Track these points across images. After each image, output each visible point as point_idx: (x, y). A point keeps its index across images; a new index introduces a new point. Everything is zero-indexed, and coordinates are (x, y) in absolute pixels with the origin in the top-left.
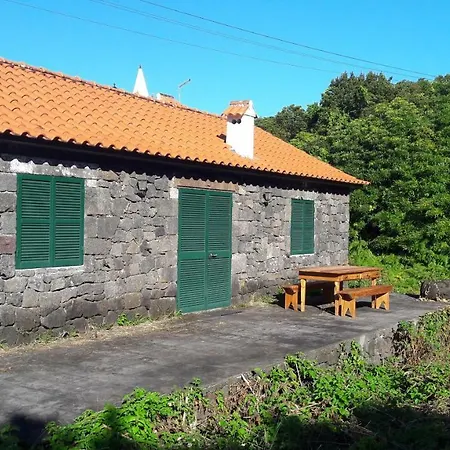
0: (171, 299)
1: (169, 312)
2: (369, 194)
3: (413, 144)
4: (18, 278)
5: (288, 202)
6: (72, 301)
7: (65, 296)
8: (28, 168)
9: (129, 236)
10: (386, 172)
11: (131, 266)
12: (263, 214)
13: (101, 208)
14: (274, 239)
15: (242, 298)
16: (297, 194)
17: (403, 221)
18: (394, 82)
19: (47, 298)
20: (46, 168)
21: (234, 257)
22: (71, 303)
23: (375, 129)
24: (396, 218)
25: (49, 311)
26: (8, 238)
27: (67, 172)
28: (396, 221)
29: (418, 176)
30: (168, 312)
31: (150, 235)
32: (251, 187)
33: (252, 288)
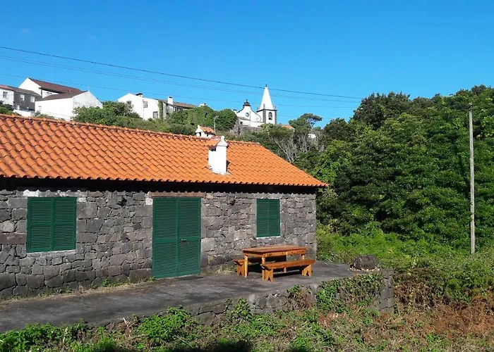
0: (147, 269)
1: (145, 278)
2: (379, 186)
3: (411, 148)
4: (29, 258)
5: (254, 201)
6: (67, 271)
7: (62, 268)
8: (36, 194)
9: (112, 230)
10: (390, 169)
11: (114, 249)
12: (230, 211)
13: (89, 214)
14: (241, 227)
15: (211, 268)
16: (263, 196)
17: (403, 207)
18: (412, 99)
19: (49, 270)
20: (48, 193)
21: (202, 241)
22: (66, 273)
23: (384, 138)
24: (398, 205)
25: (50, 278)
26: (21, 235)
27: (63, 194)
28: (398, 207)
29: (413, 173)
30: (143, 278)
31: (129, 229)
32: (218, 194)
33: (220, 261)
